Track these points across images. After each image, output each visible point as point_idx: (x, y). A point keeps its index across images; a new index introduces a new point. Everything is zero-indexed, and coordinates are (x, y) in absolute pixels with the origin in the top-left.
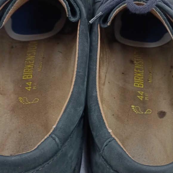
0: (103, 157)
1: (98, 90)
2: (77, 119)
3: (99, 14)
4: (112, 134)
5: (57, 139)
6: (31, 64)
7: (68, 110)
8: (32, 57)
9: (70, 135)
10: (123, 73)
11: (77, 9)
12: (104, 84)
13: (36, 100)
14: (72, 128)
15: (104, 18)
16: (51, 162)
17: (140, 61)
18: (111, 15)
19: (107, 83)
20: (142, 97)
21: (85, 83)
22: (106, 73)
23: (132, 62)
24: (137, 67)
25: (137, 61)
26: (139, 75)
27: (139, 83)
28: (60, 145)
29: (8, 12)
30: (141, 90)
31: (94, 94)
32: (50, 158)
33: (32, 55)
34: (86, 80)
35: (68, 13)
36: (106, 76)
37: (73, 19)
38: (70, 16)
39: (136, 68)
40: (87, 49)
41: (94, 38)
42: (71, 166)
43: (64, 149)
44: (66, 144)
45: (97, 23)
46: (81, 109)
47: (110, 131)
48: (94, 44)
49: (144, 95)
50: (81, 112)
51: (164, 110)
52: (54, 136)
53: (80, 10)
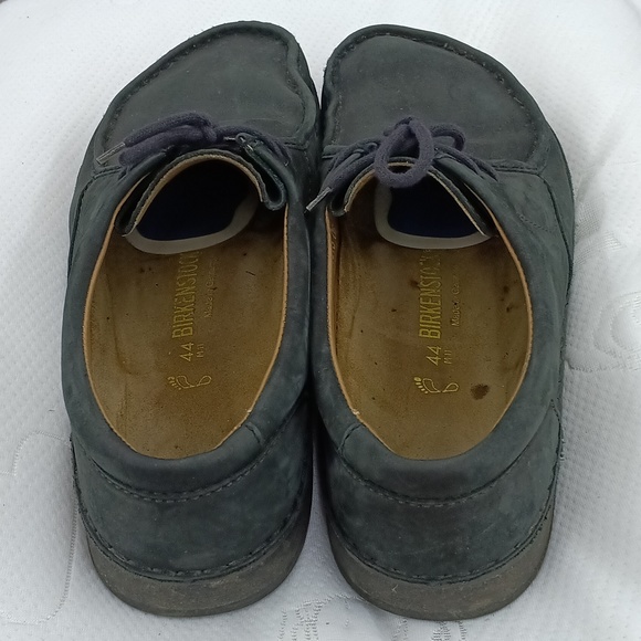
0: (345, 460)
1: (332, 342)
2: (292, 398)
3: (325, 191)
4: (358, 417)
5: (256, 430)
6: (189, 304)
7: (274, 381)
8: (189, 288)
9: (280, 427)
10: (394, 310)
11: (280, 186)
12: (350, 335)
13: (207, 380)
14: (284, 413)
15: (337, 198)
16: (247, 472)
17: (432, 280)
18: (348, 192)
19: (356, 332)
20: (436, 358)
21: (306, 330)
22: (355, 311)
23: (414, 284)
24: (426, 294)
25: (426, 282)
26: (430, 311)
27: (429, 329)
28: (262, 440)
29: (144, 201)
30: (435, 343)
31: (323, 351)
32: (246, 464)
33: (189, 284)
34: (307, 323)
35: (263, 196)
36: (354, 318)
37: (273, 206)
38: (267, 200)
39: (423, 297)
40: (306, 263)
41: (318, 239)
42: (288, 493)
43: (270, 452)
44: (274, 442)
45: (321, 208)
46: (299, 380)
47: (356, 413)
48: (319, 251)
49: (442, 355)
50: (300, 386)
51: (485, 383)
52: (250, 424)
53: (286, 187)
